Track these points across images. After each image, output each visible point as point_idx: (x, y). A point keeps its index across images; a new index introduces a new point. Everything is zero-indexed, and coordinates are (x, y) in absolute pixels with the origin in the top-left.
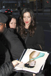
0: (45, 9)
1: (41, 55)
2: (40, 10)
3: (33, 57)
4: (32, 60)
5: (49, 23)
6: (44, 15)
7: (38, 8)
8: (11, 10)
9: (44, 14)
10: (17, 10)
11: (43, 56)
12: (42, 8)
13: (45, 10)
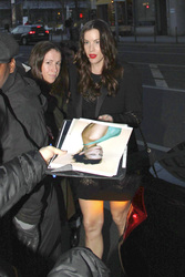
0: (140, 25)
1: (112, 132)
2: (124, 28)
3: (91, 138)
4: (90, 144)
5: (150, 65)
6: (136, 42)
7: (120, 24)
8: (46, 28)
9: (138, 39)
10: (61, 27)
12: (129, 24)
13: (139, 30)
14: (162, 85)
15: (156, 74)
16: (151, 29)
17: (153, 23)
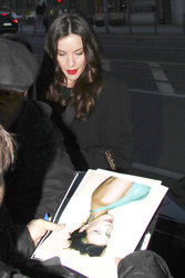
0: (136, 11)
2: (116, 16)
3: (104, 200)
5: (151, 64)
6: (131, 33)
7: (110, 10)
8: (14, 16)
9: (133, 30)
10: (33, 15)
11: (141, 198)
12: (122, 9)
13: (135, 17)
14: (166, 89)
15: (158, 75)
16: (150, 17)
17: (153, 9)
